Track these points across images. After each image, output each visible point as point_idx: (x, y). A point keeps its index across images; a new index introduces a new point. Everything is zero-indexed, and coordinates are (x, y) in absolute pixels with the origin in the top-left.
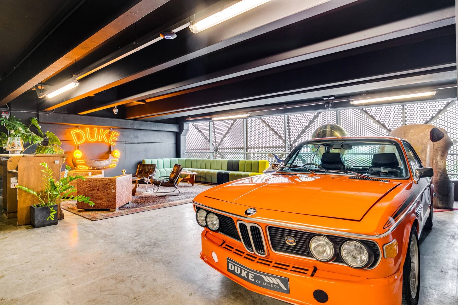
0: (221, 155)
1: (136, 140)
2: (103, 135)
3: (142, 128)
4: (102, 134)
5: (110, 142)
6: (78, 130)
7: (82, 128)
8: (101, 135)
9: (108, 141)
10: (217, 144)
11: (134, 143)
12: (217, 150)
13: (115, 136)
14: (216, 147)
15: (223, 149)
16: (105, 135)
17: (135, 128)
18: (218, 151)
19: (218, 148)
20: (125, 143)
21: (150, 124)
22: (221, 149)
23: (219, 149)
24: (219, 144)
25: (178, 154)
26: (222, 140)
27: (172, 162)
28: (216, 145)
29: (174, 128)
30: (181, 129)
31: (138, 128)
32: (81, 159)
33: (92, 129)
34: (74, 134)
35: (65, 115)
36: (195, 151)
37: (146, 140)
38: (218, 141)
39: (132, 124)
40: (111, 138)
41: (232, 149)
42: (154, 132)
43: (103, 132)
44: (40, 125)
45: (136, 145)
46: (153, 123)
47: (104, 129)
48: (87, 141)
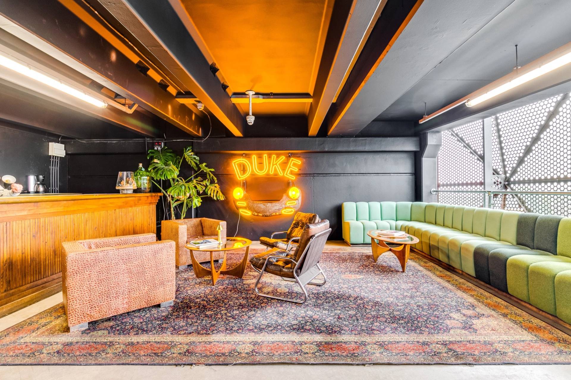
0: (520, 199)
1: (331, 170)
2: (276, 164)
3: (339, 149)
4: (274, 163)
5: (287, 174)
6: (241, 159)
7: (247, 156)
8: (273, 165)
9: (284, 174)
10: (509, 172)
11: (329, 175)
12: (509, 185)
13: (295, 165)
14: (506, 177)
15: (524, 182)
16: (279, 164)
17: (326, 150)
18: (512, 189)
19: (512, 179)
20: (312, 175)
21: (355, 141)
22: (519, 182)
23: (515, 183)
24: (514, 171)
25: (417, 196)
26: (521, 161)
27: (413, 208)
28: (505, 172)
29: (410, 145)
30: (422, 144)
31: (332, 150)
32: (241, 200)
33: (260, 157)
34: (236, 165)
35: (224, 139)
36: (456, 187)
37: (349, 170)
38: (511, 164)
39: (321, 145)
40: (288, 169)
41: (552, 181)
42: (365, 156)
43: (276, 160)
44: (197, 156)
45: (333, 179)
46: (361, 138)
47: (278, 156)
48: (253, 174)
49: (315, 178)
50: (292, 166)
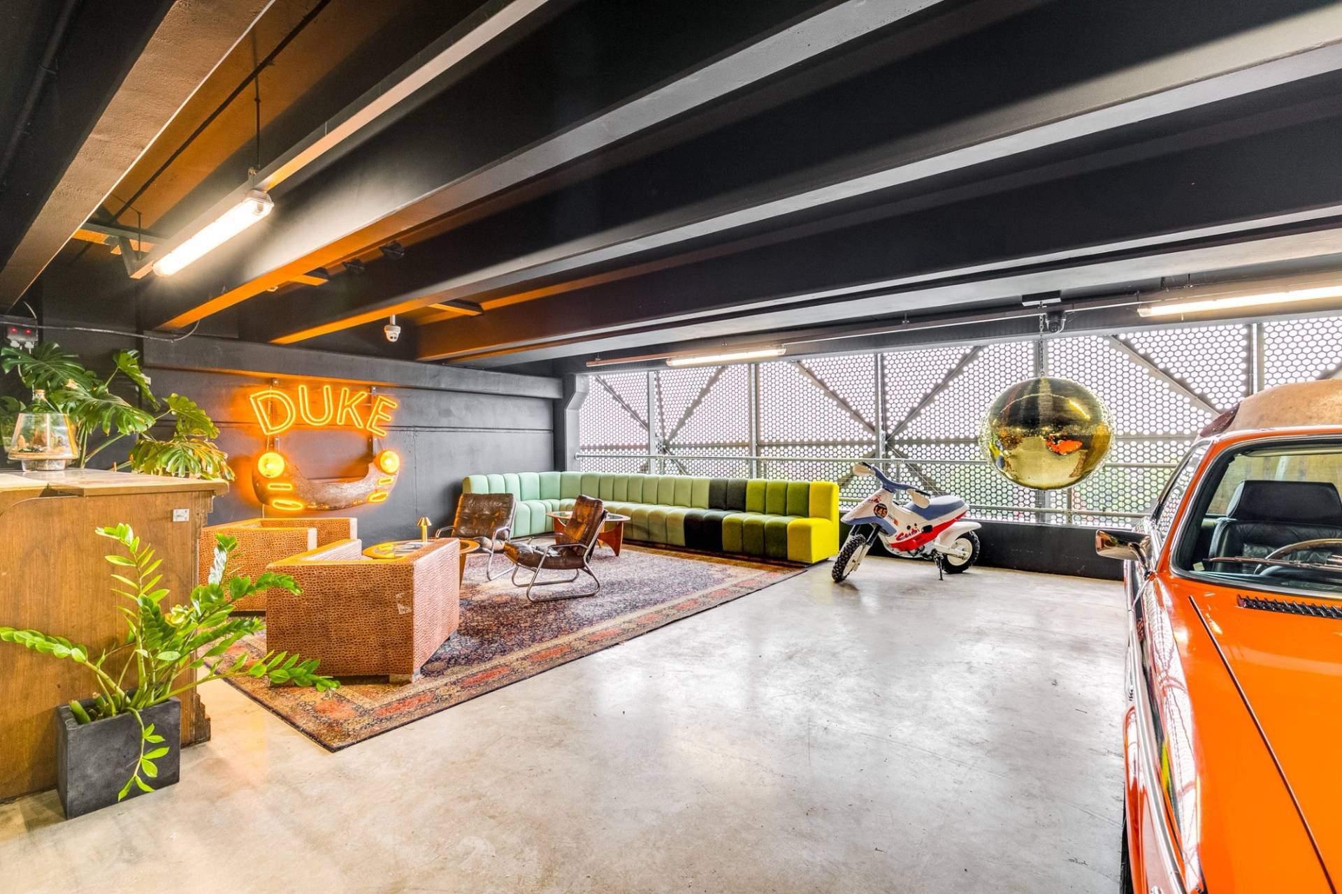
0: (680, 464)
1: (444, 422)
2: (350, 406)
3: (463, 387)
4: (346, 403)
5: (371, 426)
6: (271, 391)
7: (286, 386)
8: (344, 407)
9: (365, 426)
10: (668, 434)
11: (440, 429)
12: (668, 448)
13: (385, 408)
14: (665, 441)
15: (684, 446)
16: (355, 406)
17: (443, 386)
18: (671, 453)
19: (671, 443)
20: (412, 429)
21: (485, 376)
22: (679, 446)
23: (674, 446)
24: (674, 434)
25: (558, 460)
26: (682, 423)
27: (544, 482)
28: (664, 434)
29: (549, 389)
30: (567, 390)
31: (451, 387)
32: (280, 479)
33: (315, 389)
34: (259, 403)
35: (233, 344)
36: (603, 451)
37: (472, 420)
38: (671, 425)
39: (435, 376)
40: (374, 416)
41: (713, 446)
42: (493, 400)
43: (350, 398)
44: (147, 375)
45: (445, 436)
46: (493, 373)
47: (354, 389)
48: (299, 424)
49: (417, 433)
50: (382, 411)
